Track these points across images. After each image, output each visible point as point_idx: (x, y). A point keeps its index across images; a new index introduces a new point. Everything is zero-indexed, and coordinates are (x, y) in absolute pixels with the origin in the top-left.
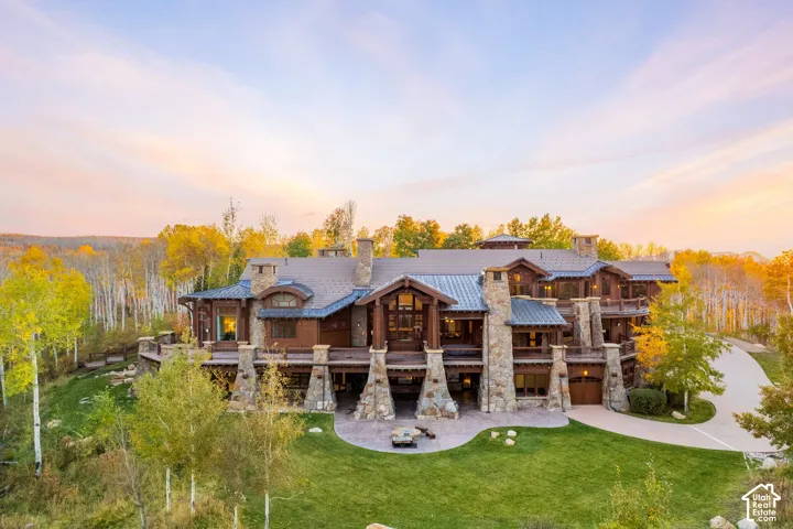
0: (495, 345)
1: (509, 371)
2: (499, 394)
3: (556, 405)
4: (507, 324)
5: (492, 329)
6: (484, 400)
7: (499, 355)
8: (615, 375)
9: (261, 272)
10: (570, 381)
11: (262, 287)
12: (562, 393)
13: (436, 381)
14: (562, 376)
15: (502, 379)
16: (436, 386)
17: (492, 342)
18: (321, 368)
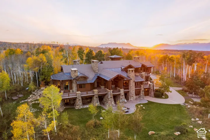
0: (132, 86)
1: (134, 91)
2: (132, 96)
3: (142, 97)
4: (134, 82)
5: (131, 83)
6: (130, 98)
7: (132, 88)
8: (152, 90)
9: (75, 72)
10: (144, 92)
11: (76, 76)
12: (143, 95)
13: (122, 96)
14: (143, 91)
15: (133, 93)
16: (122, 97)
17: (131, 86)
18: (96, 95)
